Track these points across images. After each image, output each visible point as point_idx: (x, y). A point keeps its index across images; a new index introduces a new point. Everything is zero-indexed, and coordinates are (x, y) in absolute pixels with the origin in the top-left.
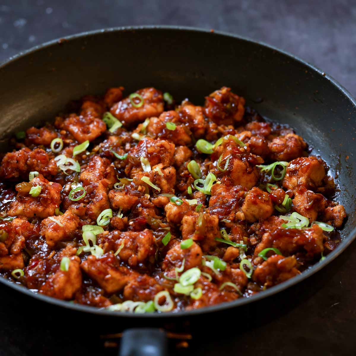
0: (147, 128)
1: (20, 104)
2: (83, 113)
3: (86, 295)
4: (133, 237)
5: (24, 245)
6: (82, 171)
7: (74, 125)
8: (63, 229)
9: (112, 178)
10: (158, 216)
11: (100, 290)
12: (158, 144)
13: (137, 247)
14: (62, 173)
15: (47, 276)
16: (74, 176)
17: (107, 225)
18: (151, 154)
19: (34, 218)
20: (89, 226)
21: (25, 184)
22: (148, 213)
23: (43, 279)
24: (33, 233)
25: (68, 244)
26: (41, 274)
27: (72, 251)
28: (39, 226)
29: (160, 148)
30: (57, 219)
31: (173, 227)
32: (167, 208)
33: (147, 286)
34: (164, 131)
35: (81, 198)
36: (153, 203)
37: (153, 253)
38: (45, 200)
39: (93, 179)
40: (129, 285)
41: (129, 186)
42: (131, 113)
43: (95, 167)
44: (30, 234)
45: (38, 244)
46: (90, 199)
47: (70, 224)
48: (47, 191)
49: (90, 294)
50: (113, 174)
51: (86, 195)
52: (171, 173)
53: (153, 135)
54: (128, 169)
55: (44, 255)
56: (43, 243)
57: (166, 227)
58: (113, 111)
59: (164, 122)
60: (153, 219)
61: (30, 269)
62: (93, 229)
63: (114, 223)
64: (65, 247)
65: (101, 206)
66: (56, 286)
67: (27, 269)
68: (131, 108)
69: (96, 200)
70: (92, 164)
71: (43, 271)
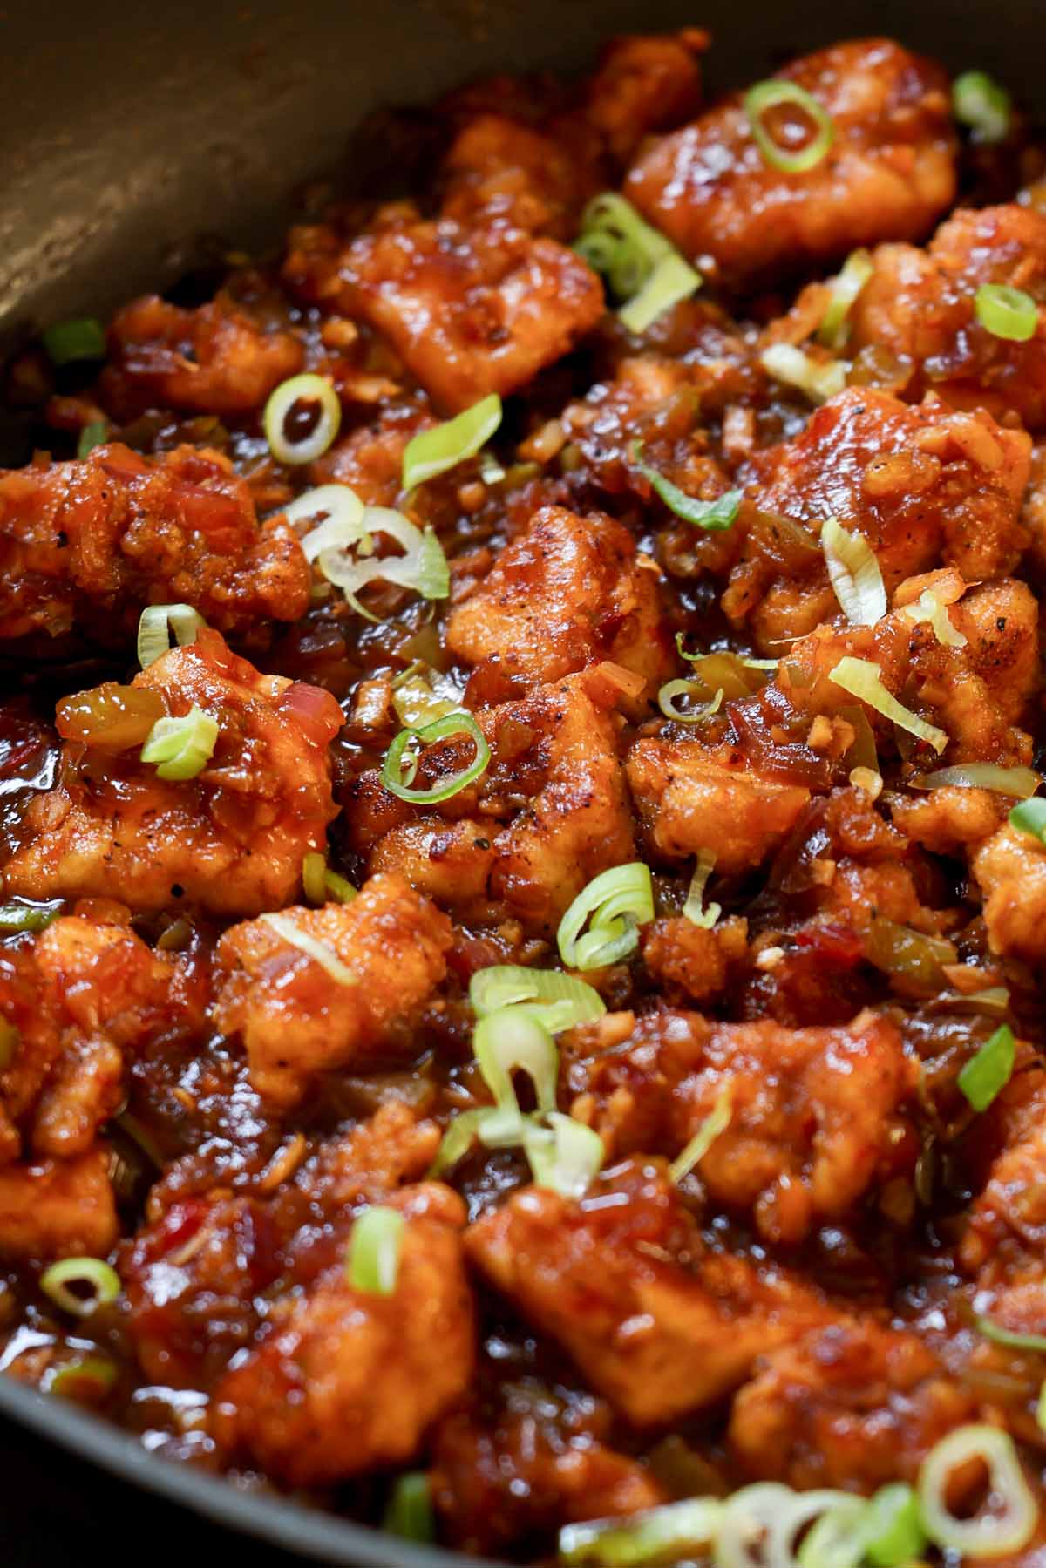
0: (856, 311)
1: (64, 140)
2: (457, 204)
3: (503, 1435)
4: (786, 1061)
5: (117, 1094)
6: (457, 595)
7: (405, 285)
8: (355, 996)
9: (647, 646)
10: (934, 908)
11: (587, 1406)
12: (931, 435)
13: (812, 1127)
14: (339, 605)
15: (262, 1306)
16: (412, 625)
17: (618, 964)
18: (888, 501)
19: (172, 912)
20: (513, 973)
21: (116, 699)
22: (873, 896)
23: (239, 1329)
24: (167, 1018)
25: (388, 1091)
26: (221, 1292)
27: (412, 1143)
28: (204, 968)
29: (944, 462)
30: (315, 929)
31: (1029, 985)
32: (990, 868)
33: (876, 1392)
34: (962, 344)
35: (458, 790)
36: (902, 829)
37: (901, 1160)
38: (243, 804)
39: (532, 656)
40: (767, 1383)
41: (753, 711)
42: (758, 208)
43: (543, 580)
44: (151, 1024)
45: (202, 1090)
46: (517, 796)
47: (398, 967)
48: (252, 743)
49: (529, 1430)
50: (649, 618)
51: (491, 770)
52: (1007, 624)
53: (895, 367)
54: (746, 595)
55: (237, 1161)
56: (233, 1078)
57: (983, 986)
58: (645, 183)
59: (961, 284)
60: (902, 939)
61: (153, 1256)
62: (534, 995)
63: (661, 957)
64: (365, 1111)
65: (580, 842)
66: (323, 1390)
67: (139, 1257)
68: (753, 177)
69: (554, 808)
70: (524, 558)
71: (238, 1273)
